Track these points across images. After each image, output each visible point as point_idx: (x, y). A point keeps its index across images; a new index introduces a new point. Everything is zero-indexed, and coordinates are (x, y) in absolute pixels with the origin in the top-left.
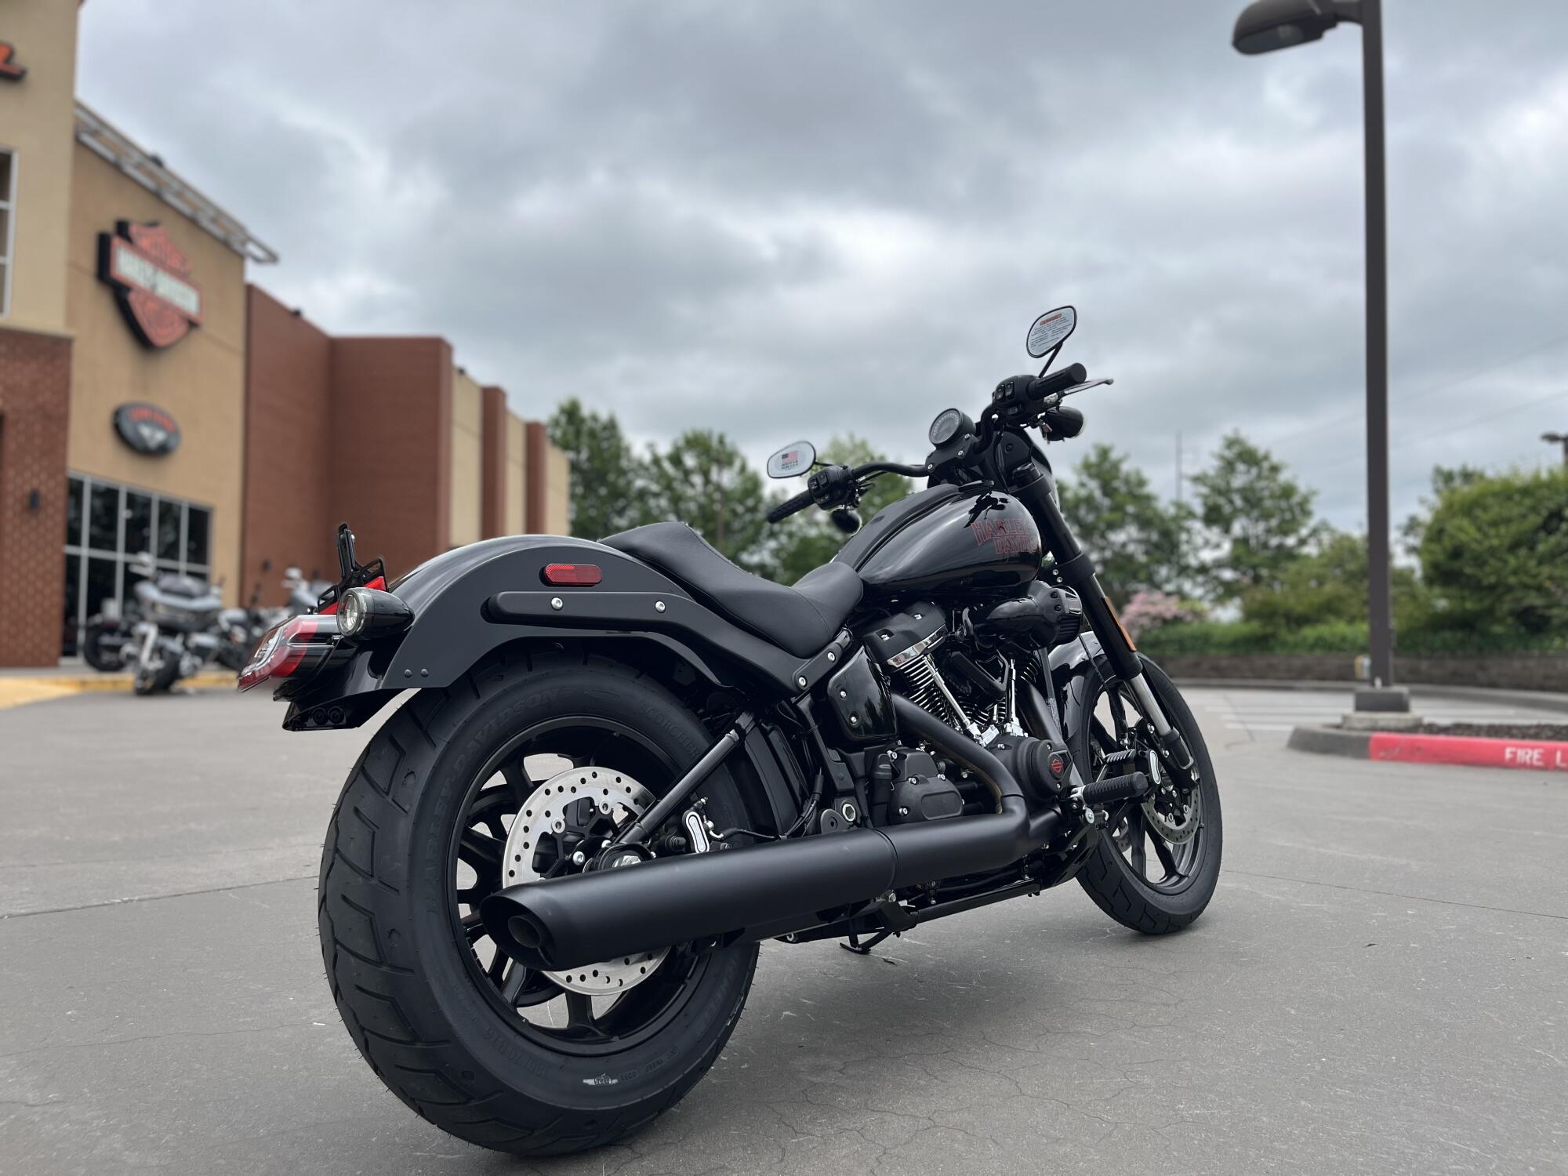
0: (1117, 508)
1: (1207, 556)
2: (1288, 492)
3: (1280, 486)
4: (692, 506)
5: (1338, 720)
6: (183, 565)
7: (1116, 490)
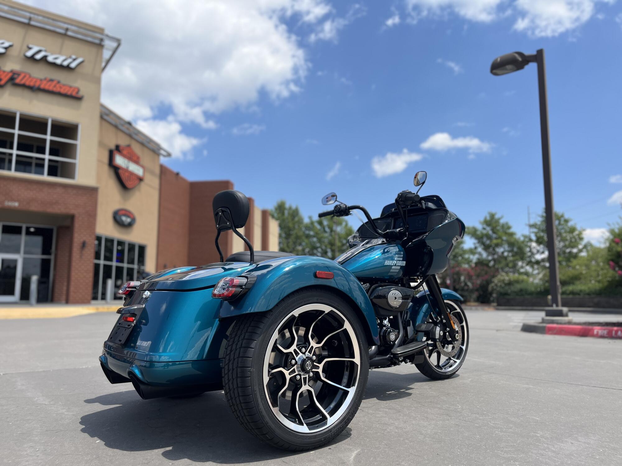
0: (500, 238)
1: (539, 257)
2: (572, 230)
3: (568, 227)
4: (326, 241)
6: (135, 266)
7: (498, 230)
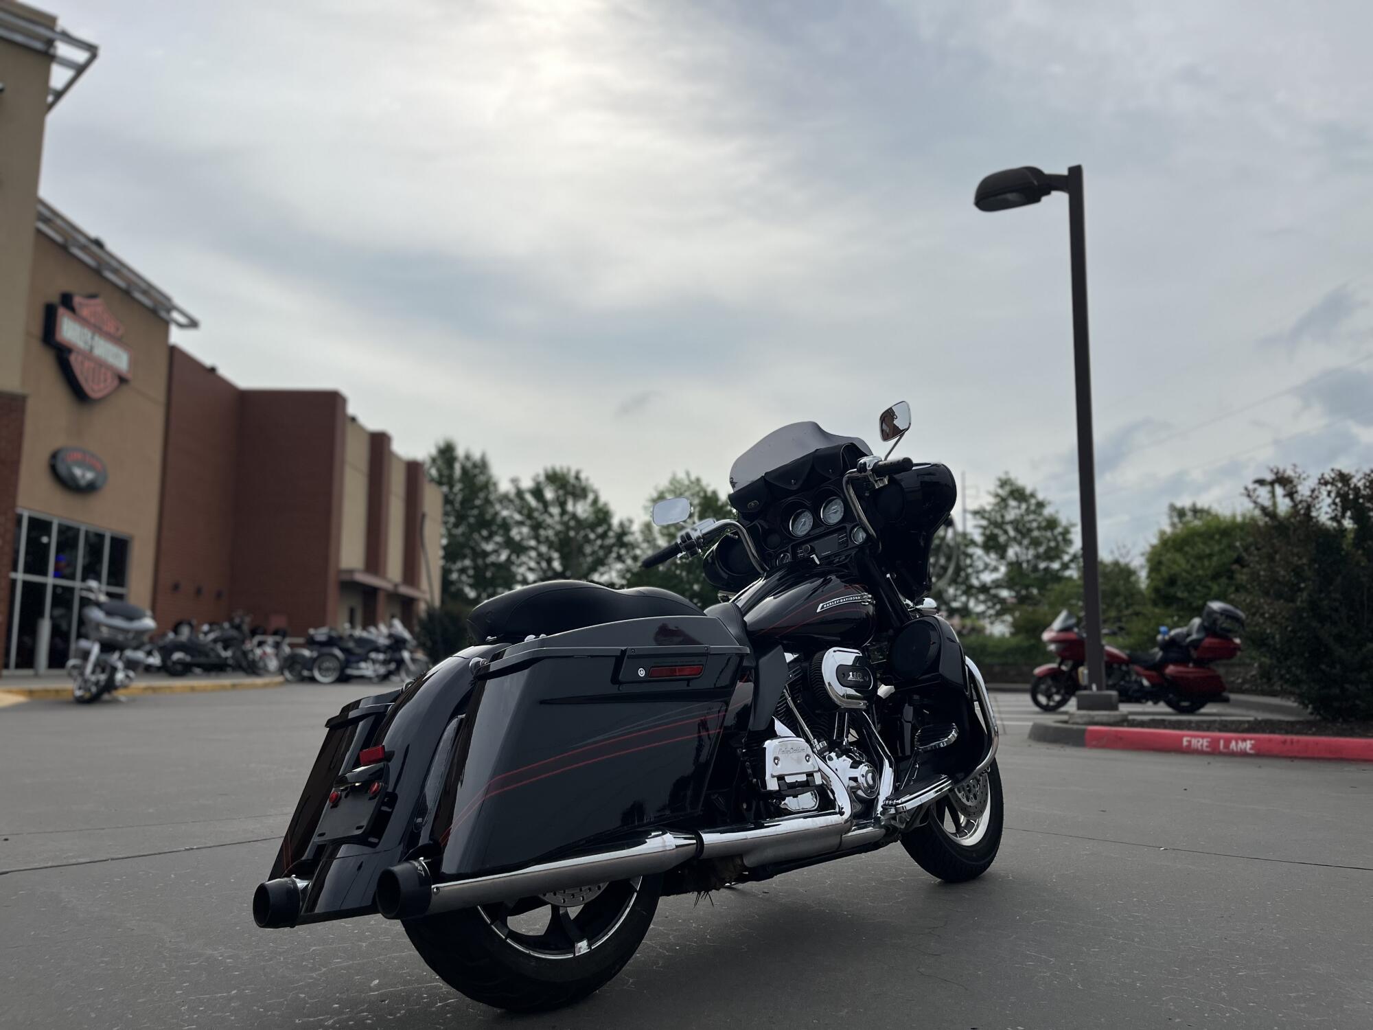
1: (987, 577)
2: (1052, 524)
3: (1045, 519)
4: (551, 533)
6: (104, 588)
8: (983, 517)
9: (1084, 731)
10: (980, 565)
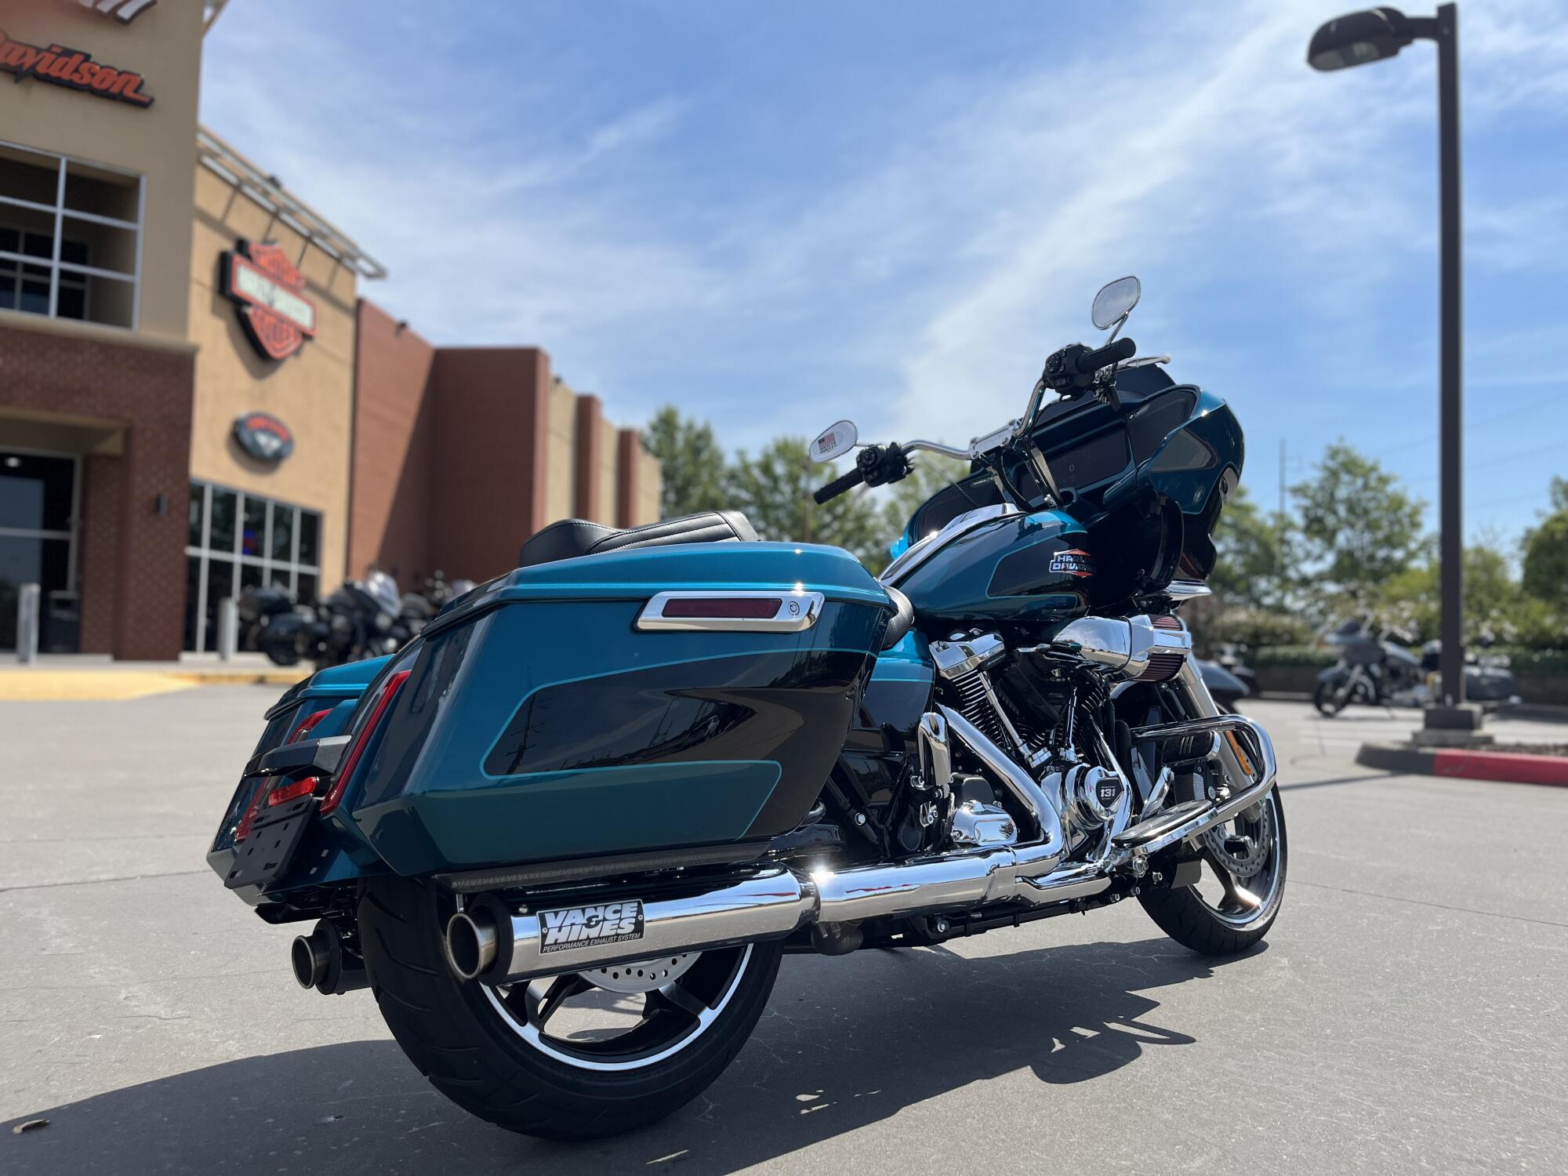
1: (1309, 569)
2: (1397, 503)
3: (1387, 496)
4: (782, 513)
5: (1408, 737)
6: (295, 567)
8: (1305, 496)
9: (1433, 757)
10: (1300, 553)
